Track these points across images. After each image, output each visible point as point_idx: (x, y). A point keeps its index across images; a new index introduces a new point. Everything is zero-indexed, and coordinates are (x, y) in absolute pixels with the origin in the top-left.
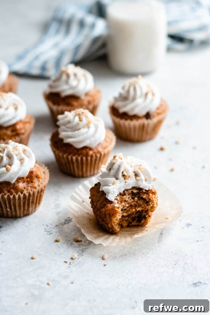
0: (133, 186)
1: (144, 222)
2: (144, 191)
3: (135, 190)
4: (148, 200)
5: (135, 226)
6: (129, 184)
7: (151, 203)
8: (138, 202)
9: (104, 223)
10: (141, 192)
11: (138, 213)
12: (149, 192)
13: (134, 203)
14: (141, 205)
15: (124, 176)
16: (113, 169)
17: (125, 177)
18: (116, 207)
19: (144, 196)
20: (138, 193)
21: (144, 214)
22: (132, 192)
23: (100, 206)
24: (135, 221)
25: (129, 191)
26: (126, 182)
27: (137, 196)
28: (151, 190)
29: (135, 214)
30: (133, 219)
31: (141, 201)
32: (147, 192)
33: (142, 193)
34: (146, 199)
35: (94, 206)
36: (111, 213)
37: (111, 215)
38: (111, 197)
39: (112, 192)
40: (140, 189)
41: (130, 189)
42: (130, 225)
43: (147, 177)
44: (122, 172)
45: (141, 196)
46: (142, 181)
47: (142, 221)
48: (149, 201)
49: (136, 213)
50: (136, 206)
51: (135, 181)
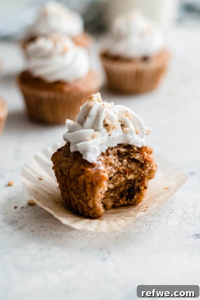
0: (120, 143)
1: (137, 197)
2: (136, 149)
3: (122, 148)
4: (143, 162)
5: (124, 206)
6: (113, 139)
7: (148, 165)
8: (129, 166)
9: (81, 201)
10: (131, 150)
11: (129, 184)
12: (142, 150)
13: (122, 168)
14: (133, 171)
15: (106, 125)
16: (89, 116)
17: (108, 127)
18: (102, 170)
19: (136, 156)
20: (127, 154)
21: (137, 184)
22: (118, 151)
23: (75, 174)
24: (124, 198)
25: (113, 149)
26: (109, 136)
27: (126, 157)
28: (145, 148)
29: (124, 186)
30: (121, 195)
31: (132, 164)
32: (140, 150)
33: (133, 152)
34: (141, 160)
35: (64, 175)
36: (94, 180)
37: (95, 184)
38: (92, 157)
39: (93, 150)
40: (129, 147)
41: (115, 147)
42: (117, 205)
43: (138, 128)
44: (104, 121)
45: (131, 157)
46: (132, 134)
47: (135, 197)
48: (145, 163)
49: (126, 184)
50: (125, 173)
51: (122, 133)
